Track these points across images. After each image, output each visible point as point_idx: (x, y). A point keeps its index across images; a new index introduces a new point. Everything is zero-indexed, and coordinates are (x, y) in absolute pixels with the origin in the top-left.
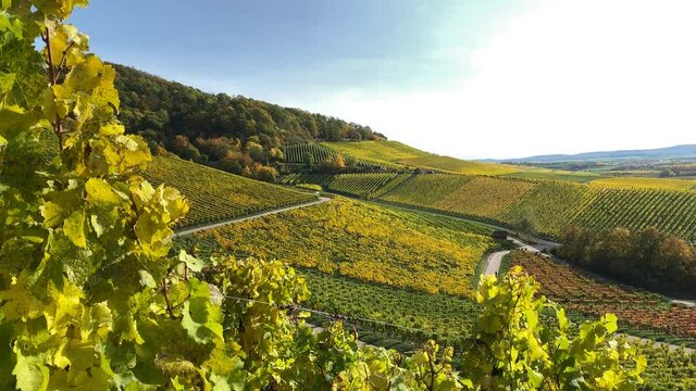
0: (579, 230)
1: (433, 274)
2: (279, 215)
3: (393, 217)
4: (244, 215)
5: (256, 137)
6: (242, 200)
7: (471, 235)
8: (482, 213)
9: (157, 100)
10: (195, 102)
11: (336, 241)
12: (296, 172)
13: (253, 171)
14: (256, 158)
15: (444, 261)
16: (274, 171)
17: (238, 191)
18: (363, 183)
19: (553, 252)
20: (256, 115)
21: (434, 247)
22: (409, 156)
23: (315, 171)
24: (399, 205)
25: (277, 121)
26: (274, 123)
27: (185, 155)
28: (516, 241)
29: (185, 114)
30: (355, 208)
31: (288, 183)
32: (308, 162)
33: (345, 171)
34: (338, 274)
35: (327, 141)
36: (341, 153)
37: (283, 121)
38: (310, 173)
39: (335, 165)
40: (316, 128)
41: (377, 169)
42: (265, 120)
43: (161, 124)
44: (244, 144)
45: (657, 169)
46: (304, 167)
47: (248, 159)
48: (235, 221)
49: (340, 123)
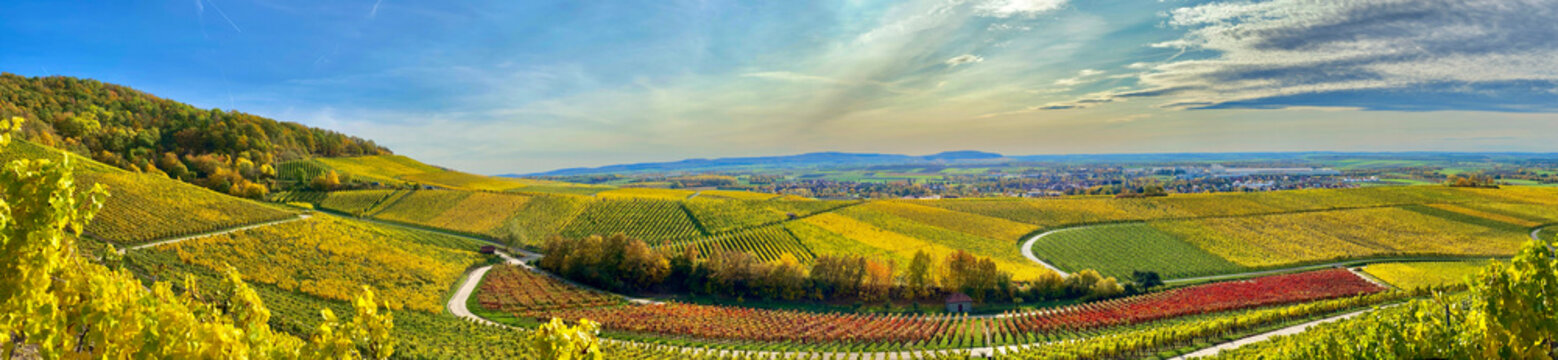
0: (560, 239)
1: (403, 289)
2: (247, 232)
3: (377, 234)
4: (212, 231)
5: (247, 154)
6: (213, 216)
7: (459, 251)
8: (476, 229)
9: (149, 118)
10: (186, 119)
11: (304, 259)
12: (288, 190)
13: (241, 189)
14: (246, 174)
15: (420, 278)
16: (263, 188)
17: (210, 207)
18: (357, 200)
19: (537, 263)
20: (249, 131)
21: (413, 264)
22: (415, 171)
23: (308, 189)
24: (394, 223)
25: (270, 136)
26: (266, 137)
27: (173, 174)
28: (503, 255)
29: (176, 131)
30: (334, 226)
31: (278, 201)
32: (300, 179)
33: (340, 188)
34: (297, 292)
35: (325, 156)
36: (335, 169)
37: (276, 136)
38: (302, 190)
39: (329, 181)
40: (313, 144)
41: (374, 185)
42: (258, 136)
43: (152, 143)
44: (234, 161)
45: (669, 181)
46: (296, 185)
47: (237, 175)
48: (199, 237)
49: (339, 137)
